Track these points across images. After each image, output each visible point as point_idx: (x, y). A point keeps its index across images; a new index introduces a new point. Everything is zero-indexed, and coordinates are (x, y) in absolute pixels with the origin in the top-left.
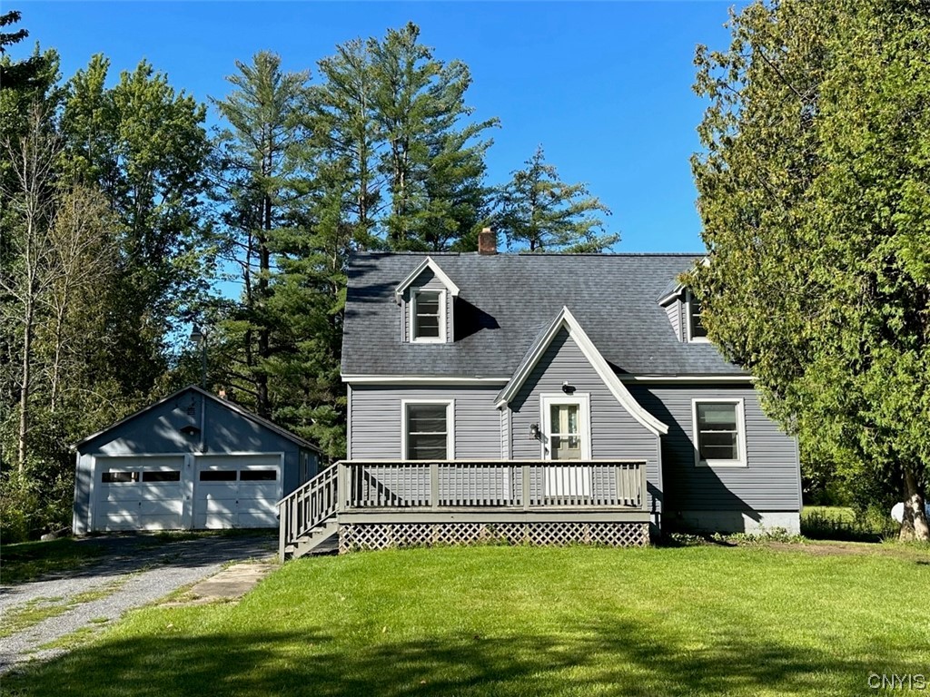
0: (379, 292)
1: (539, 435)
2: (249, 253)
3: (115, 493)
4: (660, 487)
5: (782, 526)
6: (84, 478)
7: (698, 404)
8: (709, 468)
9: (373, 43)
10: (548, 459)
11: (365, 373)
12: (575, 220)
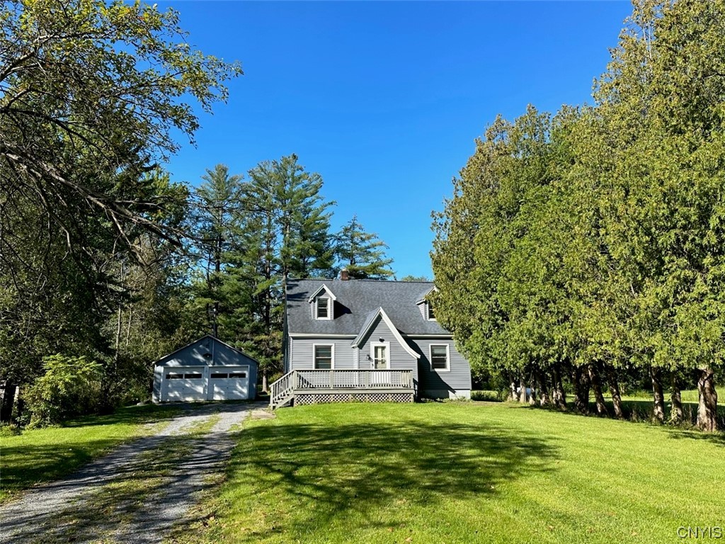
0: (300, 296)
1: (370, 359)
2: (209, 263)
3: (172, 383)
4: (417, 380)
5: (464, 396)
6: (158, 376)
7: (431, 346)
8: (436, 372)
9: (275, 163)
10: (374, 369)
11: (298, 332)
12: (372, 250)
